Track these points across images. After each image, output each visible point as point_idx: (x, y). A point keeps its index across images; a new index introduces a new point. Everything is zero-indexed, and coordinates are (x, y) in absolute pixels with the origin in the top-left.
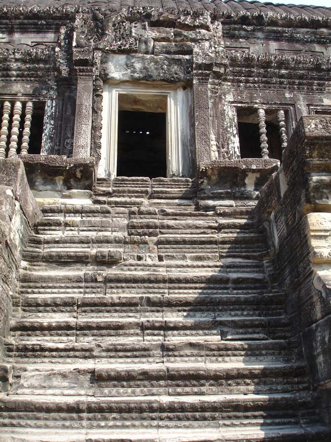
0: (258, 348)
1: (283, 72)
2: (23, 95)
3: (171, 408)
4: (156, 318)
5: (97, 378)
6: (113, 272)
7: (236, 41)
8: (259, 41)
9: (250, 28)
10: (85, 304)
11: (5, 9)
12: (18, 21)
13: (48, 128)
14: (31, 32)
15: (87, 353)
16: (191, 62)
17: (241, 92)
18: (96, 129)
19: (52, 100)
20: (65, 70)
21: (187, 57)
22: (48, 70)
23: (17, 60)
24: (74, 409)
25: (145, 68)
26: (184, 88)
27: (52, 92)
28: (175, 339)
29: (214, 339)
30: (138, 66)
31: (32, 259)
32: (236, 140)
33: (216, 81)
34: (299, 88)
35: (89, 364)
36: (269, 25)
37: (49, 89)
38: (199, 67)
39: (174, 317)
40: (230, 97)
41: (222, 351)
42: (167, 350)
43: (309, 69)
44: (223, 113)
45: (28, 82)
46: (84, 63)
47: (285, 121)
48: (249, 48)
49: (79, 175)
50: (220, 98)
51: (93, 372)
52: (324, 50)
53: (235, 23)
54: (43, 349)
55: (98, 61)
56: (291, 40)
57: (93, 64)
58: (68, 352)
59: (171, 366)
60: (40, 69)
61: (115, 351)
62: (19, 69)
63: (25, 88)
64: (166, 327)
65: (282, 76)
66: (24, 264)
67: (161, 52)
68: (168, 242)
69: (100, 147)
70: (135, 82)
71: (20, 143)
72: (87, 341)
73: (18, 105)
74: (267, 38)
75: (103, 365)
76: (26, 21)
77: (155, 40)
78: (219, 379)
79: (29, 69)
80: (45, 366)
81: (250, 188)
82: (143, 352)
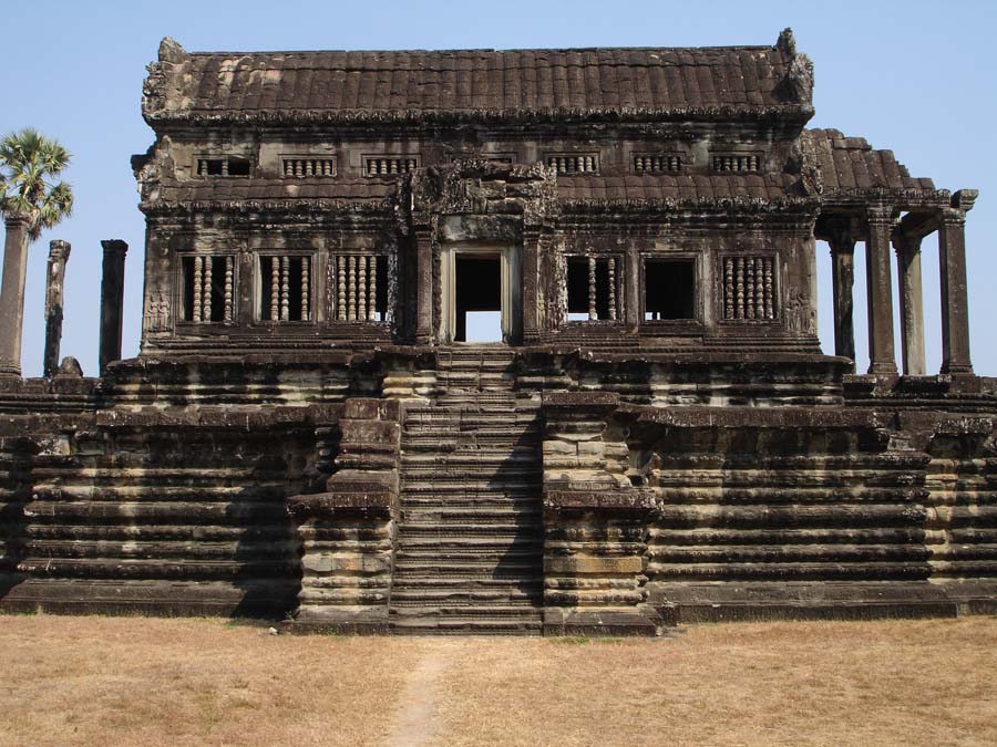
0: (521, 502)
1: (617, 216)
2: (367, 249)
3: (476, 529)
4: (473, 486)
5: (445, 517)
6: (452, 457)
7: (585, 144)
8: (612, 142)
9: (601, 127)
10: (437, 478)
11: (329, 118)
12: (344, 129)
13: (392, 284)
14: (359, 141)
15: (439, 504)
16: (521, 222)
17: (574, 240)
18: (436, 294)
19: (394, 253)
20: (404, 229)
21: (518, 217)
22: (388, 222)
23: (357, 213)
24: (435, 530)
25: (479, 229)
26: (516, 245)
27: (393, 246)
28: (482, 497)
29: (501, 497)
30: (473, 227)
31: (406, 449)
32: (566, 292)
33: (547, 236)
34: (632, 233)
35: (440, 510)
36: (623, 121)
37: (390, 242)
38: (530, 228)
39: (483, 485)
40: (562, 247)
41: (504, 504)
42: (476, 503)
43: (643, 212)
44: (554, 264)
45: (370, 235)
46: (423, 228)
47: (615, 270)
48: (599, 152)
49: (425, 360)
50: (552, 249)
51: (442, 513)
52: (687, 149)
53: (585, 121)
54: (418, 502)
55: (435, 226)
56: (650, 137)
57: (431, 229)
58: (430, 504)
59: (478, 511)
60: (380, 221)
61: (452, 504)
62: (360, 222)
63: (367, 242)
64: (477, 491)
65: (616, 221)
66: (402, 452)
67: (494, 213)
68: (482, 436)
69: (440, 313)
70: (468, 241)
71: (368, 299)
72: (439, 498)
73: (363, 261)
74: (621, 138)
75: (447, 510)
76: (353, 129)
77: (489, 198)
78: (500, 517)
79: (370, 222)
80: (420, 510)
81: (558, 367)
82: (465, 504)
